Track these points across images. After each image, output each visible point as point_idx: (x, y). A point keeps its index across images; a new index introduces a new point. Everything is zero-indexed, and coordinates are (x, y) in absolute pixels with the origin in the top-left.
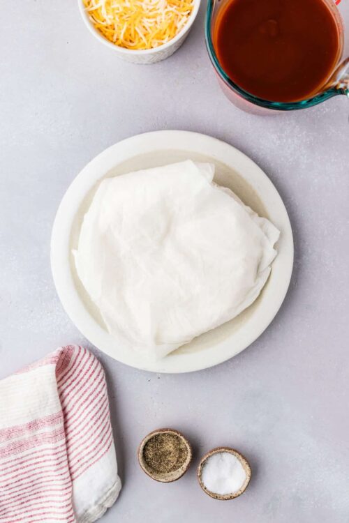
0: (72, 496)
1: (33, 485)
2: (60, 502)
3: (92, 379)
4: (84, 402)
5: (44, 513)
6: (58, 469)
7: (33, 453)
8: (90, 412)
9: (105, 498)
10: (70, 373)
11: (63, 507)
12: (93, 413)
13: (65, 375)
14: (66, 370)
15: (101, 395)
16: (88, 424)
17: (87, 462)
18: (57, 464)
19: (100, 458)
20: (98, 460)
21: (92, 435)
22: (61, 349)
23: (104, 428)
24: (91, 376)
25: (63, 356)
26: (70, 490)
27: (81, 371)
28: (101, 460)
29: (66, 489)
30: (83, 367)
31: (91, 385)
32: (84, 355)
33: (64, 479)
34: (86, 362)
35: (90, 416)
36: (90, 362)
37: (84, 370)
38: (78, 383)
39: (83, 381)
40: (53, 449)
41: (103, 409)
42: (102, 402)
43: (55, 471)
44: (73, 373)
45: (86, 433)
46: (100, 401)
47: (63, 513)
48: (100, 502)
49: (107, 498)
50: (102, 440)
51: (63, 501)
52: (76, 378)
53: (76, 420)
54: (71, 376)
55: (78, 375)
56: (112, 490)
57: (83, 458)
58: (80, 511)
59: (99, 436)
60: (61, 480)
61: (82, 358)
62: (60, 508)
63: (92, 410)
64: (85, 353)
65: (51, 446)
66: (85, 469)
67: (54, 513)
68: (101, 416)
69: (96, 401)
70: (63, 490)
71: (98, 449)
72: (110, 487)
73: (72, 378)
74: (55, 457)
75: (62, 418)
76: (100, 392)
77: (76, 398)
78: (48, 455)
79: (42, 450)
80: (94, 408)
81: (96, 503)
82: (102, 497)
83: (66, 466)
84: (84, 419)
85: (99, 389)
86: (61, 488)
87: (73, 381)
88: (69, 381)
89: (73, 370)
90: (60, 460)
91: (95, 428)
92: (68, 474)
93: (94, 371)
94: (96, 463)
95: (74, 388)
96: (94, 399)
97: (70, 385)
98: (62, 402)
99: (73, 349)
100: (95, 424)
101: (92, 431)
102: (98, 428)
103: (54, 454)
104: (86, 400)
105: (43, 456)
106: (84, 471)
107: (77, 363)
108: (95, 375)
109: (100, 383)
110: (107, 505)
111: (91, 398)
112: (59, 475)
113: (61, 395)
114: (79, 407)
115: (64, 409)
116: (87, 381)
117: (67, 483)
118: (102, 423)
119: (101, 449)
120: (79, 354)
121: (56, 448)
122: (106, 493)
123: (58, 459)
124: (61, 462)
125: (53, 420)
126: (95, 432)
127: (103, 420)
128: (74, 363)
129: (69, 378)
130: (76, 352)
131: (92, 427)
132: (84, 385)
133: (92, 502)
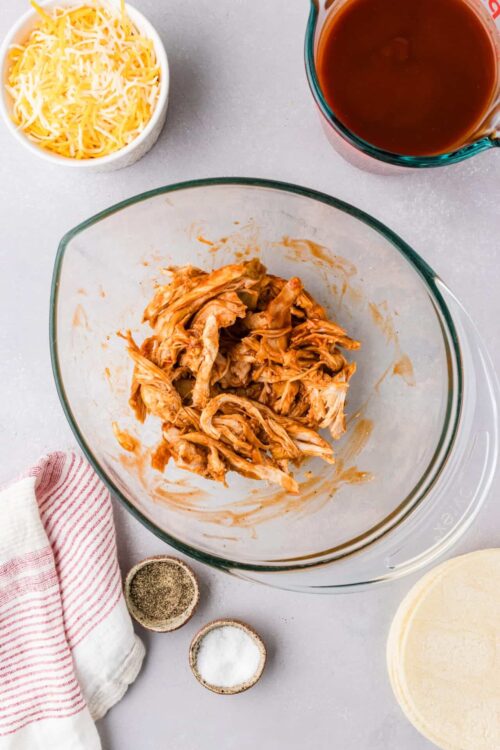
0: (75, 668)
1: (22, 652)
2: (57, 678)
3: (92, 498)
4: (80, 531)
5: (36, 698)
6: (48, 630)
8: (89, 546)
9: (121, 669)
10: (60, 492)
11: (64, 685)
12: (93, 547)
13: (52, 495)
14: (55, 488)
15: (104, 522)
16: (87, 563)
17: (90, 620)
18: (47, 622)
20: (106, 616)
21: (94, 579)
22: (46, 458)
23: (111, 568)
24: (90, 494)
25: (51, 469)
26: (69, 660)
27: (75, 488)
28: (111, 616)
29: (62, 659)
30: (79, 483)
31: (90, 507)
32: (79, 467)
33: (58, 644)
34: (84, 475)
35: (89, 551)
36: (88, 476)
37: (80, 488)
38: (71, 505)
39: (79, 502)
40: (41, 599)
41: (107, 541)
42: (105, 532)
43: (44, 632)
44: (64, 490)
45: (85, 577)
46: (103, 529)
47: (66, 692)
48: (116, 676)
49: (126, 669)
50: (109, 585)
51: (62, 677)
52: (67, 499)
53: (71, 560)
54: (61, 495)
55: (71, 494)
56: (131, 656)
57: (85, 613)
58: (90, 688)
59: (104, 580)
60: (52, 646)
61: (77, 471)
62: (59, 686)
63: (92, 543)
64: (82, 462)
65: (38, 594)
66: (89, 631)
67: (52, 694)
68: (105, 551)
69: (98, 529)
70: (57, 661)
71: (104, 599)
72: (126, 653)
73: (62, 498)
74: (44, 611)
75: (51, 556)
76: (102, 518)
77: (69, 525)
78: (35, 608)
79: (28, 601)
80: (95, 539)
81: (109, 677)
82: (118, 668)
83: (59, 626)
85: (101, 513)
86: (54, 658)
87: (63, 502)
88: (58, 503)
89: (64, 487)
90: (51, 616)
91: (97, 568)
92: (62, 637)
93: (94, 489)
94: (104, 621)
95: (65, 512)
96: (94, 527)
97: (60, 507)
98: (50, 535)
99: (64, 456)
100: (96, 562)
101: (94, 573)
102: (101, 568)
103: (42, 607)
104: (83, 528)
105: (29, 609)
106: (87, 633)
107: (70, 478)
108: (96, 494)
109: (102, 505)
110: (129, 679)
111: (90, 525)
112: (49, 638)
113: (46, 525)
114: (74, 540)
115: (53, 545)
116: (84, 502)
117: (61, 652)
118: (106, 562)
119: (108, 600)
120: (72, 465)
121: (45, 599)
122: (123, 662)
123: (48, 614)
124: (53, 619)
125: (37, 559)
126: (98, 574)
127: (109, 557)
128: (67, 478)
129: (58, 498)
130: (68, 462)
131: (92, 567)
132: (80, 507)
133: (103, 675)
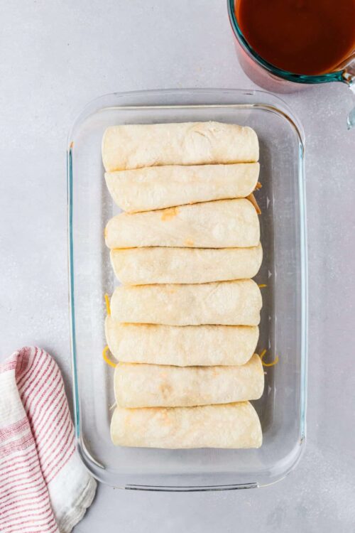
0: (50, 501)
1: (8, 495)
2: (39, 508)
3: (51, 379)
4: (45, 403)
5: (22, 523)
6: (32, 476)
7: (3, 463)
8: (51, 414)
9: (81, 499)
10: (28, 375)
11: (43, 513)
12: (55, 414)
13: (23, 377)
14: (27, 370)
15: (60, 395)
16: (51, 426)
17: (57, 465)
18: (30, 471)
19: (69, 459)
20: (67, 461)
21: (57, 436)
22: (17, 353)
23: (68, 427)
24: (49, 376)
25: (21, 359)
26: (46, 494)
27: (39, 372)
28: (70, 461)
29: (43, 494)
30: (41, 368)
31: (50, 385)
32: (41, 356)
33: (39, 484)
34: (44, 362)
36: (47, 363)
37: (42, 371)
38: (37, 384)
39: (42, 381)
40: (24, 456)
41: (63, 408)
42: (62, 402)
43: (29, 478)
44: (31, 374)
45: (50, 436)
46: (60, 400)
47: (44, 519)
48: (77, 504)
49: (84, 498)
50: (67, 440)
51: (43, 507)
52: (34, 380)
53: (39, 424)
54: (29, 377)
55: (36, 376)
56: (87, 489)
57: (52, 461)
58: (59, 514)
59: (63, 436)
60: (36, 486)
61: (40, 359)
62: (40, 514)
63: (53, 411)
64: (42, 353)
65: (22, 452)
66: (57, 473)
67: (34, 521)
68: (62, 416)
69: (57, 401)
70: (39, 496)
71: (64, 450)
72: (84, 487)
73: (30, 380)
74: (27, 463)
75: (28, 424)
76: (59, 392)
77: (36, 399)
78: (19, 463)
79: (12, 459)
80: (55, 408)
81: (73, 505)
82: (79, 498)
83: (38, 472)
84: (47, 421)
85: (58, 389)
86: (37, 494)
87: (31, 383)
88: (27, 383)
89: (31, 371)
90: (32, 466)
91: (59, 428)
92: (42, 479)
93: (52, 371)
94: (66, 465)
95: (33, 390)
96: (54, 400)
97: (29, 386)
98: (25, 405)
99: (30, 350)
100: (58, 424)
101: (56, 432)
102: (61, 428)
103: (25, 461)
104: (47, 400)
105: (14, 464)
106: (55, 475)
107: (35, 364)
108: (53, 376)
109: (58, 383)
110: (86, 505)
111: (51, 398)
112: (33, 482)
113: (22, 397)
114: (41, 410)
115: (28, 413)
116: (45, 382)
117: (43, 488)
118: (65, 422)
119: (67, 450)
120: (36, 355)
121: (27, 455)
122: (81, 494)
123: (30, 465)
124: (34, 468)
125: (19, 428)
126: (59, 433)
127: (66, 419)
128: (32, 364)
129: (27, 380)
130: (33, 353)
131: (55, 428)
132: (43, 386)
133: (69, 504)
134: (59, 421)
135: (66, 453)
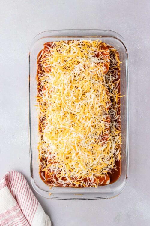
4: (20, 191)
7: (13, 223)
10: (10, 183)
12: (25, 194)
15: (25, 186)
16: (24, 200)
17: (32, 215)
19: (36, 210)
21: (28, 203)
23: (32, 198)
24: (18, 180)
31: (20, 183)
34: (14, 175)
35: (24, 196)
36: (16, 175)
37: (15, 179)
38: (14, 185)
41: (28, 191)
46: (26, 188)
50: (33, 203)
57: (30, 214)
59: (31, 202)
61: (12, 175)
64: (12, 172)
65: (19, 219)
68: (28, 194)
69: (24, 189)
76: (24, 185)
78: (19, 222)
79: (16, 221)
80: (24, 192)
84: (23, 198)
87: (12, 185)
91: (28, 200)
93: (19, 178)
96: (23, 189)
100: (27, 198)
102: (29, 199)
107: (11, 178)
109: (23, 181)
116: (17, 183)
118: (30, 197)
120: (10, 174)
122: (46, 222)
125: (15, 209)
126: (29, 201)
127: (30, 195)
131: (27, 200)
132: (17, 185)
134: (28, 197)
135: (34, 208)
